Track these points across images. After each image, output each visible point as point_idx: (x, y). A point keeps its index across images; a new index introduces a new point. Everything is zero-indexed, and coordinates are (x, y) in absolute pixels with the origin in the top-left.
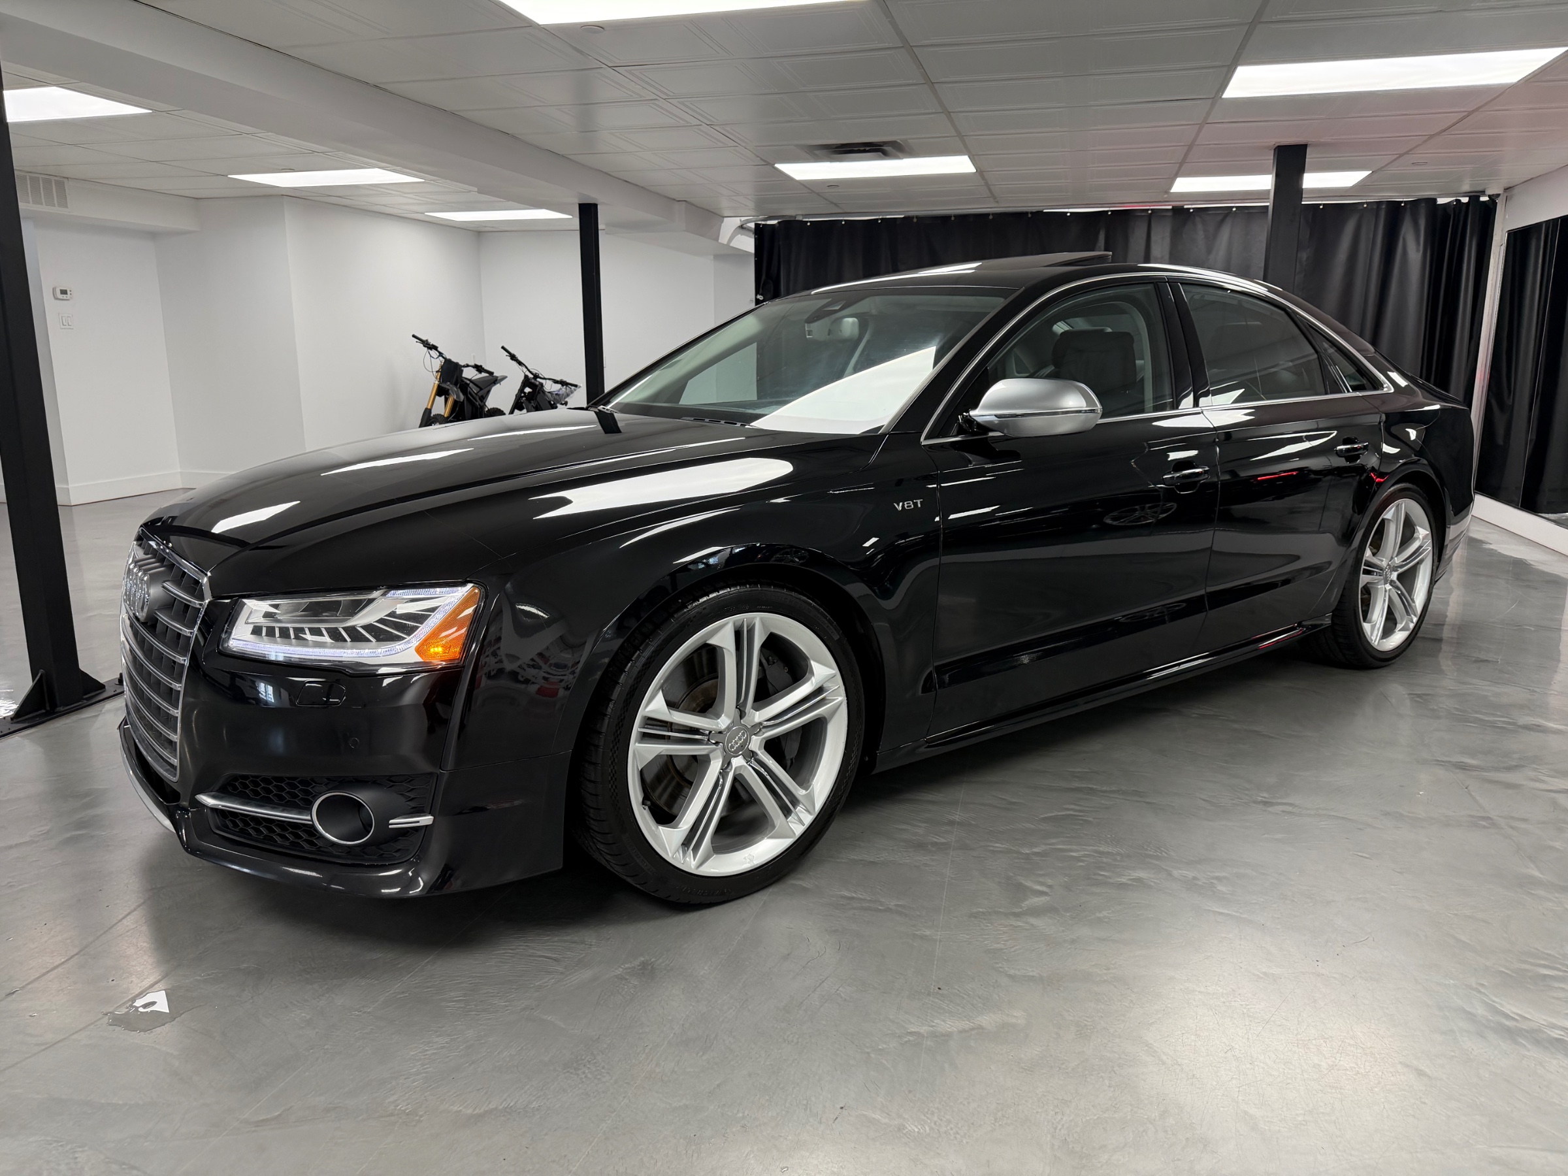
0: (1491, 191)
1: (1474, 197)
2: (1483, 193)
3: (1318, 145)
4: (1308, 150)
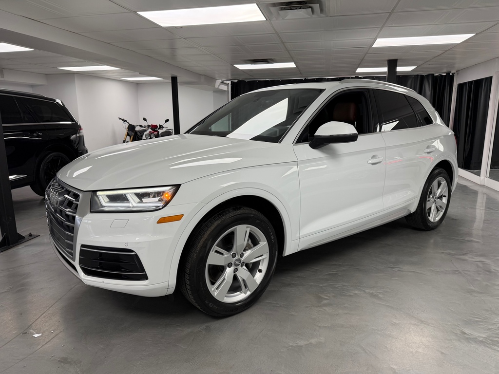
2: (450, 72)
3: (400, 59)
4: (398, 61)
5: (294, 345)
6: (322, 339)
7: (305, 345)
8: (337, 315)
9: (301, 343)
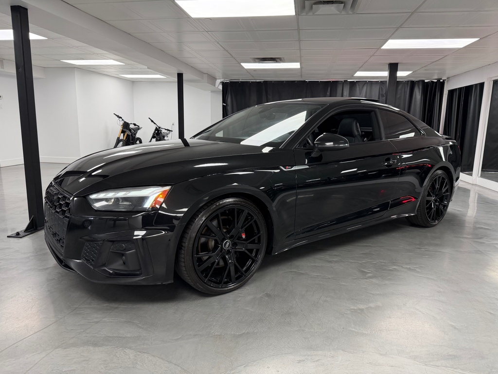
0: (443, 79)
1: (439, 80)
2: (441, 79)
3: (400, 63)
4: (399, 64)
5: (355, 308)
6: (380, 304)
7: (366, 308)
8: (385, 285)
9: (362, 307)
